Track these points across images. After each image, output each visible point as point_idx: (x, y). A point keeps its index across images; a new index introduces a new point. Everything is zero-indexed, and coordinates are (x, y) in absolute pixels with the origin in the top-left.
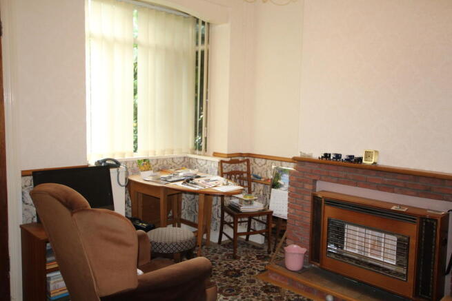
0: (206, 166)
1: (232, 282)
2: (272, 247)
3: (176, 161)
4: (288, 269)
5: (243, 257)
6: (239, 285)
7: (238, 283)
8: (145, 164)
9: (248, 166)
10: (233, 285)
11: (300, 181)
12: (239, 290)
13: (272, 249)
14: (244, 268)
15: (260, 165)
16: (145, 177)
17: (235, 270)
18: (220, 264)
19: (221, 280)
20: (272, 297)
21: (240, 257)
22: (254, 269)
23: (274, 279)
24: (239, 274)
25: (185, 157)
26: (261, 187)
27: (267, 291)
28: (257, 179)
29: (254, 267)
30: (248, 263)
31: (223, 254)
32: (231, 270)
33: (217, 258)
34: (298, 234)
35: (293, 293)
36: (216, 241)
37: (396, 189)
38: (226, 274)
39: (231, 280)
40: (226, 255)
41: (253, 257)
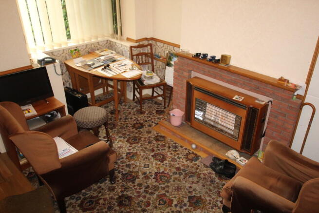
0: (122, 48)
1: (137, 133)
2: (167, 104)
3: (101, 44)
4: (172, 125)
5: (147, 112)
6: (141, 135)
7: (140, 134)
8: (76, 52)
9: (151, 49)
10: (137, 135)
11: (181, 69)
12: (140, 139)
13: (166, 106)
14: (146, 121)
15: (160, 47)
16: (77, 64)
17: (140, 123)
18: (131, 119)
19: (130, 132)
20: (159, 144)
21: (145, 112)
22: (152, 122)
23: (163, 130)
24: (142, 126)
25: (107, 41)
26: (160, 63)
27: (157, 140)
28: (158, 58)
29: (153, 120)
30: (149, 117)
31: (135, 110)
32: (137, 123)
33: (130, 113)
34: (180, 103)
35: (173, 141)
36: (132, 98)
37: (238, 84)
38: (134, 126)
39: (136, 131)
40: (136, 110)
41: (154, 112)
